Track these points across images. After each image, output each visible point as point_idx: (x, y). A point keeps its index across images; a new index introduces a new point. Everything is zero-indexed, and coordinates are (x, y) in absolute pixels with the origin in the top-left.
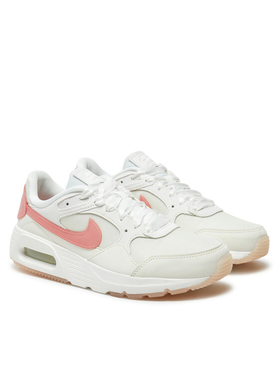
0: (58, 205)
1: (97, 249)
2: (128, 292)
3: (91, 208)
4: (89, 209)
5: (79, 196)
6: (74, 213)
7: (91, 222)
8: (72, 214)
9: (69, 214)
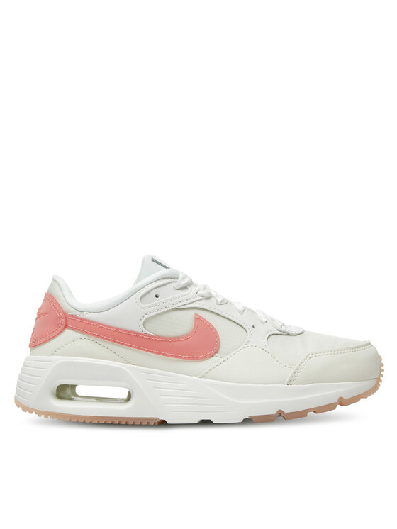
0: (141, 299)
1: (216, 358)
2: (286, 410)
3: (194, 300)
4: (192, 300)
5: (174, 284)
6: (170, 308)
7: (198, 319)
8: (166, 309)
9: (163, 310)
